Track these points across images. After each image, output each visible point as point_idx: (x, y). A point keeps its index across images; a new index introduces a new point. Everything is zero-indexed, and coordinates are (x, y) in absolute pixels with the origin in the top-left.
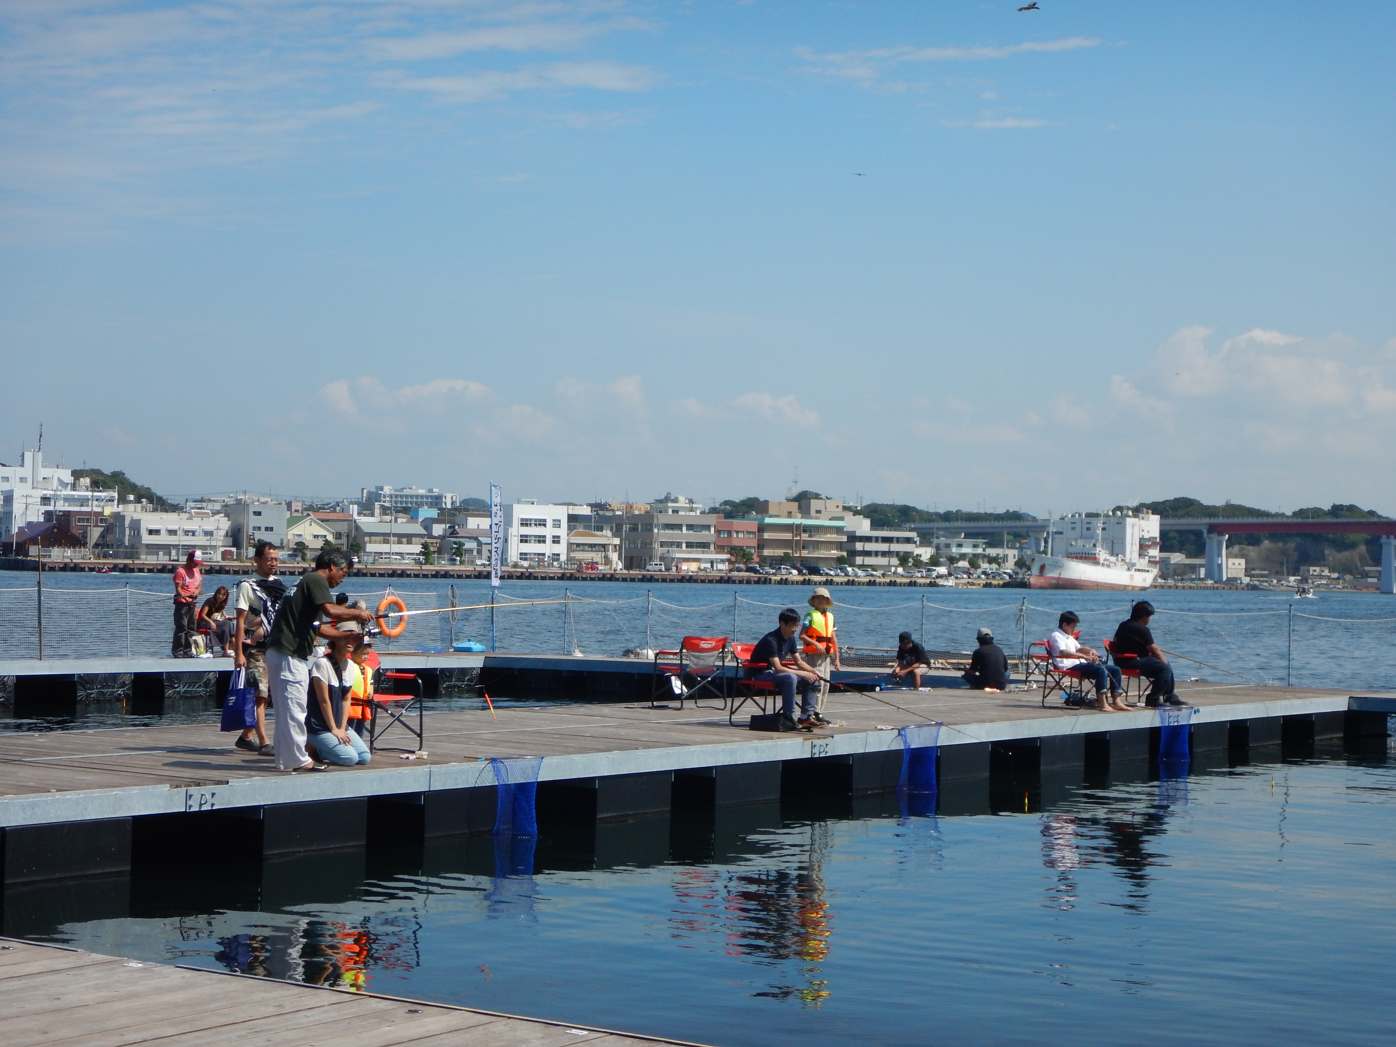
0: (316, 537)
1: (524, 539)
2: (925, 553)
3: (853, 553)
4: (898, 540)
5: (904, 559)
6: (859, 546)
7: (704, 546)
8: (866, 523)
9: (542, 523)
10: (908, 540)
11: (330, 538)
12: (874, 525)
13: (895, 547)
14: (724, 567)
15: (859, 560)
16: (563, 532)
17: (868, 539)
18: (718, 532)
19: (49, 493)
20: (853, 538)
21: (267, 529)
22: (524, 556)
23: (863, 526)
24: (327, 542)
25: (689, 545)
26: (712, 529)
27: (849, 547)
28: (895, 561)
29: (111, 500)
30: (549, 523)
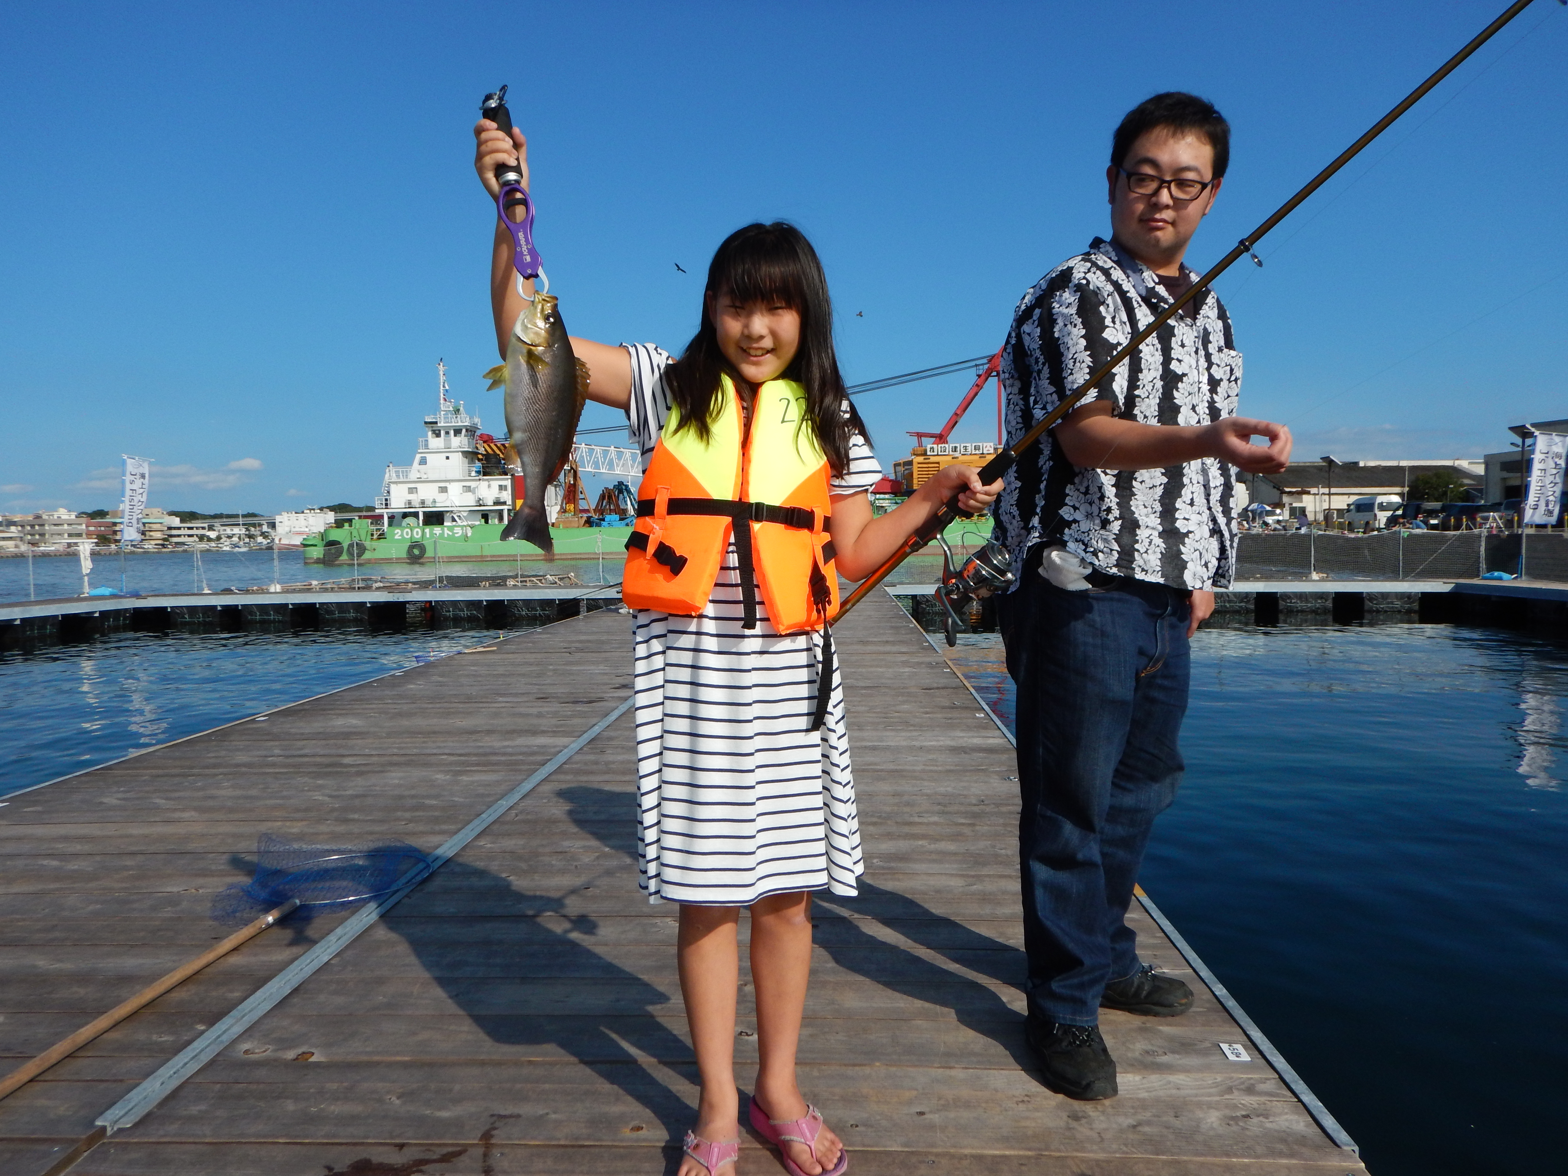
3: (170, 536)
5: (201, 538)
6: (174, 532)
8: (178, 519)
12: (182, 521)
13: (194, 532)
20: (170, 528)
23: (176, 521)
28: (196, 539)
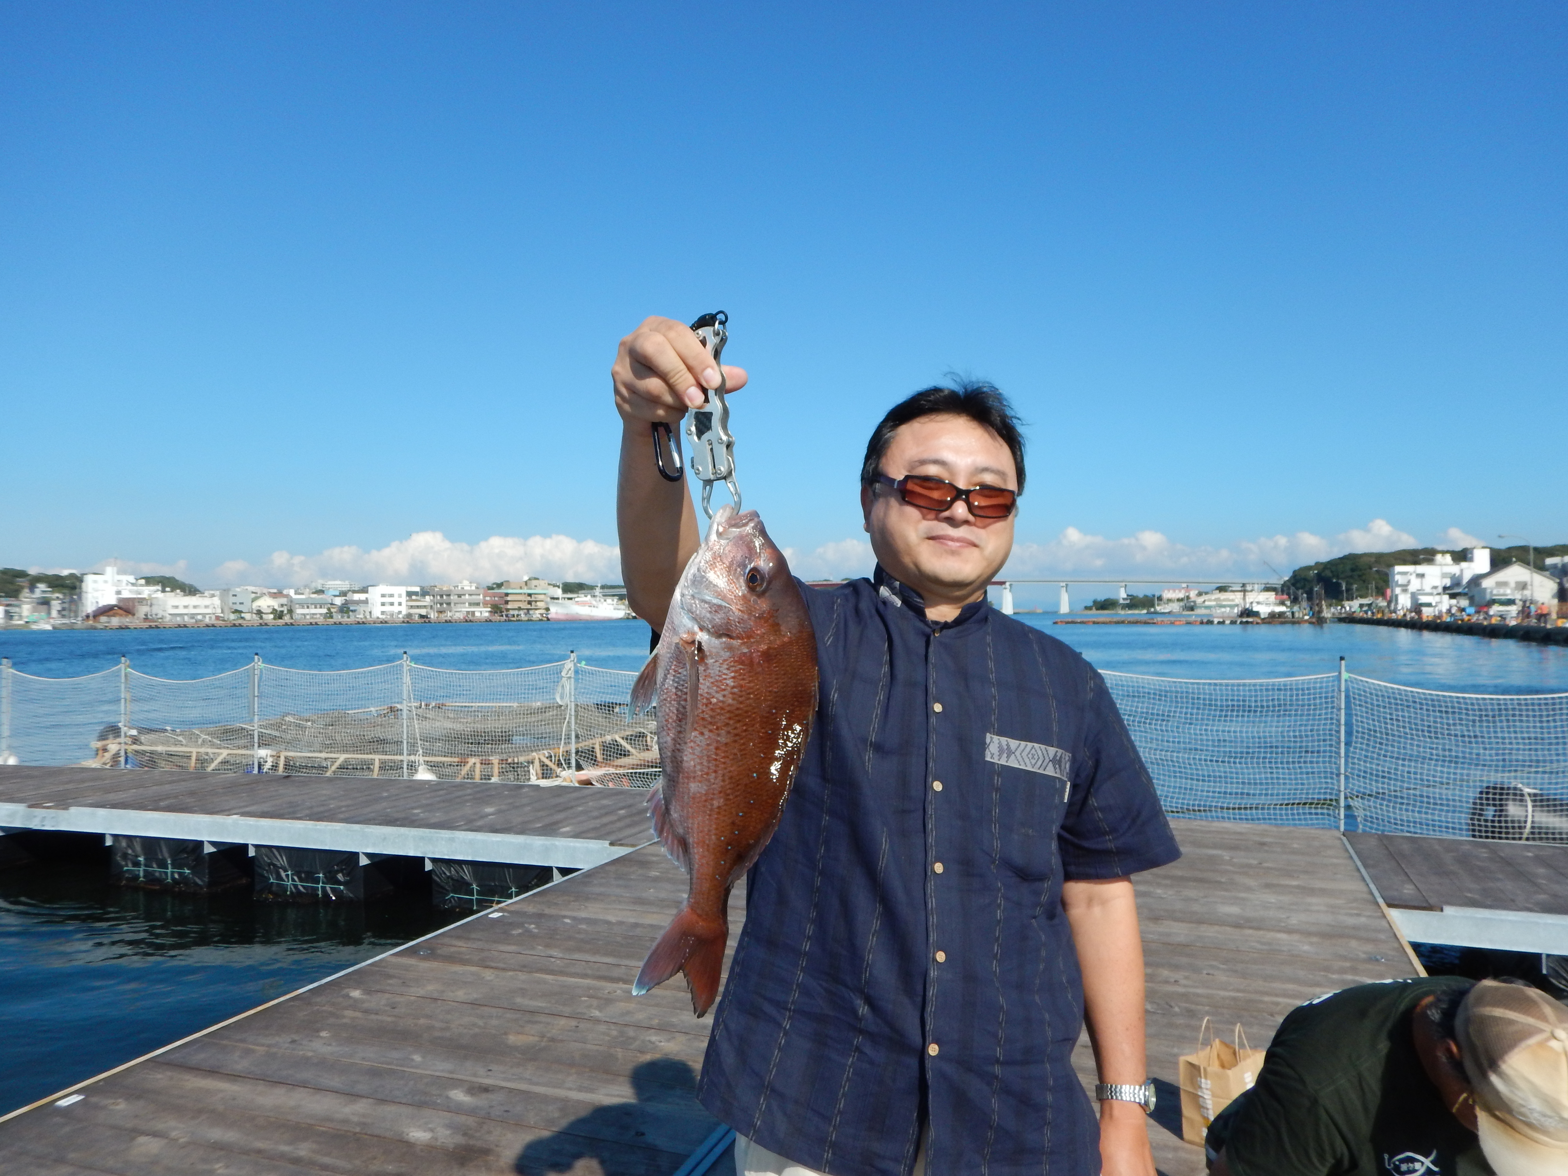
0: (269, 607)
1: (383, 604)
7: (478, 604)
9: (391, 596)
11: (276, 607)
14: (487, 614)
16: (404, 599)
18: (484, 596)
19: (120, 588)
21: (241, 603)
22: (383, 613)
24: (274, 610)
25: (470, 604)
26: (481, 597)
29: (158, 590)
30: (396, 596)
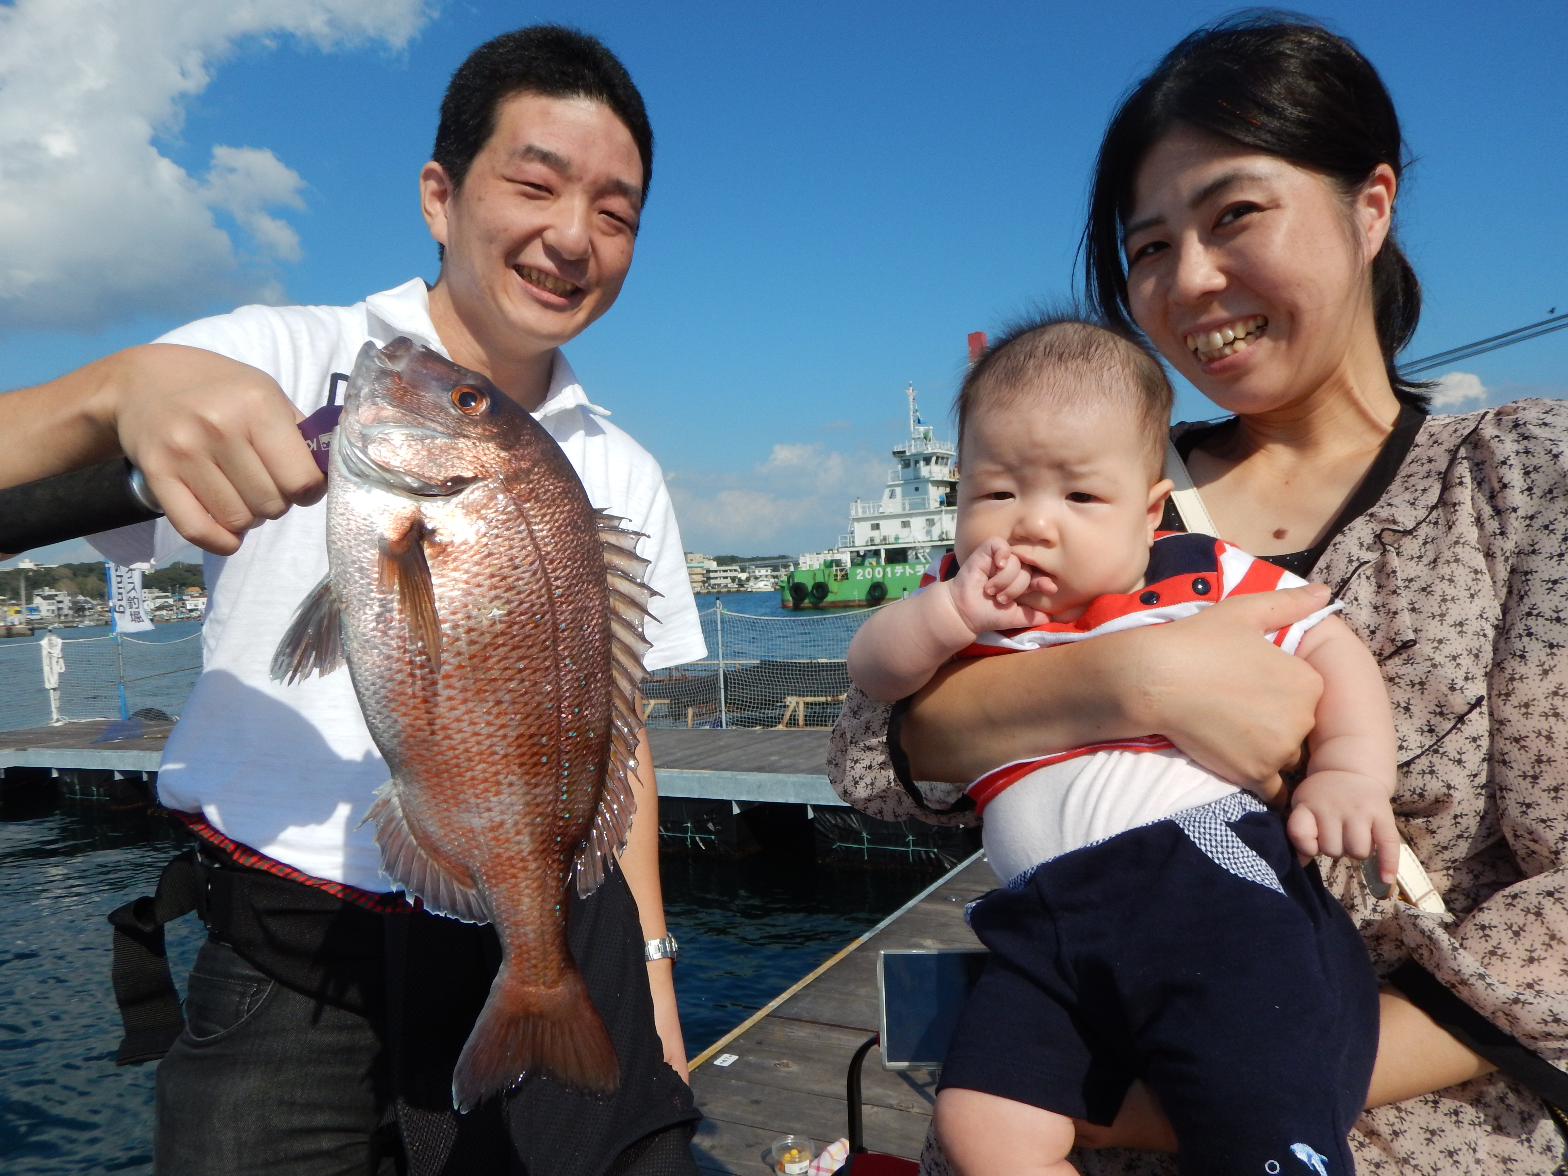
2: (743, 576)
3: (709, 578)
4: (731, 571)
6: (712, 575)
10: (735, 571)
12: (718, 565)
13: (729, 574)
15: (712, 582)
17: (716, 571)
20: (708, 571)
23: (714, 565)
27: (707, 575)
28: (729, 580)
